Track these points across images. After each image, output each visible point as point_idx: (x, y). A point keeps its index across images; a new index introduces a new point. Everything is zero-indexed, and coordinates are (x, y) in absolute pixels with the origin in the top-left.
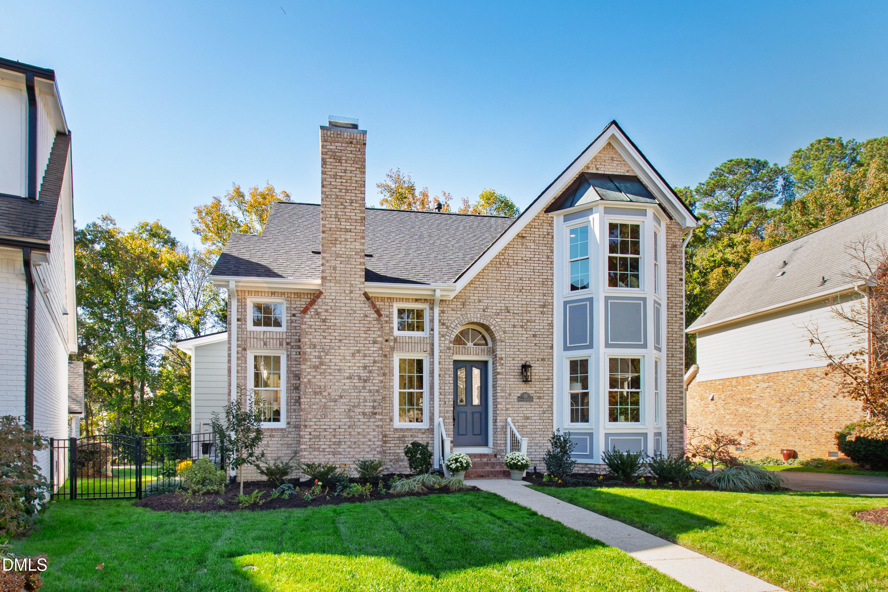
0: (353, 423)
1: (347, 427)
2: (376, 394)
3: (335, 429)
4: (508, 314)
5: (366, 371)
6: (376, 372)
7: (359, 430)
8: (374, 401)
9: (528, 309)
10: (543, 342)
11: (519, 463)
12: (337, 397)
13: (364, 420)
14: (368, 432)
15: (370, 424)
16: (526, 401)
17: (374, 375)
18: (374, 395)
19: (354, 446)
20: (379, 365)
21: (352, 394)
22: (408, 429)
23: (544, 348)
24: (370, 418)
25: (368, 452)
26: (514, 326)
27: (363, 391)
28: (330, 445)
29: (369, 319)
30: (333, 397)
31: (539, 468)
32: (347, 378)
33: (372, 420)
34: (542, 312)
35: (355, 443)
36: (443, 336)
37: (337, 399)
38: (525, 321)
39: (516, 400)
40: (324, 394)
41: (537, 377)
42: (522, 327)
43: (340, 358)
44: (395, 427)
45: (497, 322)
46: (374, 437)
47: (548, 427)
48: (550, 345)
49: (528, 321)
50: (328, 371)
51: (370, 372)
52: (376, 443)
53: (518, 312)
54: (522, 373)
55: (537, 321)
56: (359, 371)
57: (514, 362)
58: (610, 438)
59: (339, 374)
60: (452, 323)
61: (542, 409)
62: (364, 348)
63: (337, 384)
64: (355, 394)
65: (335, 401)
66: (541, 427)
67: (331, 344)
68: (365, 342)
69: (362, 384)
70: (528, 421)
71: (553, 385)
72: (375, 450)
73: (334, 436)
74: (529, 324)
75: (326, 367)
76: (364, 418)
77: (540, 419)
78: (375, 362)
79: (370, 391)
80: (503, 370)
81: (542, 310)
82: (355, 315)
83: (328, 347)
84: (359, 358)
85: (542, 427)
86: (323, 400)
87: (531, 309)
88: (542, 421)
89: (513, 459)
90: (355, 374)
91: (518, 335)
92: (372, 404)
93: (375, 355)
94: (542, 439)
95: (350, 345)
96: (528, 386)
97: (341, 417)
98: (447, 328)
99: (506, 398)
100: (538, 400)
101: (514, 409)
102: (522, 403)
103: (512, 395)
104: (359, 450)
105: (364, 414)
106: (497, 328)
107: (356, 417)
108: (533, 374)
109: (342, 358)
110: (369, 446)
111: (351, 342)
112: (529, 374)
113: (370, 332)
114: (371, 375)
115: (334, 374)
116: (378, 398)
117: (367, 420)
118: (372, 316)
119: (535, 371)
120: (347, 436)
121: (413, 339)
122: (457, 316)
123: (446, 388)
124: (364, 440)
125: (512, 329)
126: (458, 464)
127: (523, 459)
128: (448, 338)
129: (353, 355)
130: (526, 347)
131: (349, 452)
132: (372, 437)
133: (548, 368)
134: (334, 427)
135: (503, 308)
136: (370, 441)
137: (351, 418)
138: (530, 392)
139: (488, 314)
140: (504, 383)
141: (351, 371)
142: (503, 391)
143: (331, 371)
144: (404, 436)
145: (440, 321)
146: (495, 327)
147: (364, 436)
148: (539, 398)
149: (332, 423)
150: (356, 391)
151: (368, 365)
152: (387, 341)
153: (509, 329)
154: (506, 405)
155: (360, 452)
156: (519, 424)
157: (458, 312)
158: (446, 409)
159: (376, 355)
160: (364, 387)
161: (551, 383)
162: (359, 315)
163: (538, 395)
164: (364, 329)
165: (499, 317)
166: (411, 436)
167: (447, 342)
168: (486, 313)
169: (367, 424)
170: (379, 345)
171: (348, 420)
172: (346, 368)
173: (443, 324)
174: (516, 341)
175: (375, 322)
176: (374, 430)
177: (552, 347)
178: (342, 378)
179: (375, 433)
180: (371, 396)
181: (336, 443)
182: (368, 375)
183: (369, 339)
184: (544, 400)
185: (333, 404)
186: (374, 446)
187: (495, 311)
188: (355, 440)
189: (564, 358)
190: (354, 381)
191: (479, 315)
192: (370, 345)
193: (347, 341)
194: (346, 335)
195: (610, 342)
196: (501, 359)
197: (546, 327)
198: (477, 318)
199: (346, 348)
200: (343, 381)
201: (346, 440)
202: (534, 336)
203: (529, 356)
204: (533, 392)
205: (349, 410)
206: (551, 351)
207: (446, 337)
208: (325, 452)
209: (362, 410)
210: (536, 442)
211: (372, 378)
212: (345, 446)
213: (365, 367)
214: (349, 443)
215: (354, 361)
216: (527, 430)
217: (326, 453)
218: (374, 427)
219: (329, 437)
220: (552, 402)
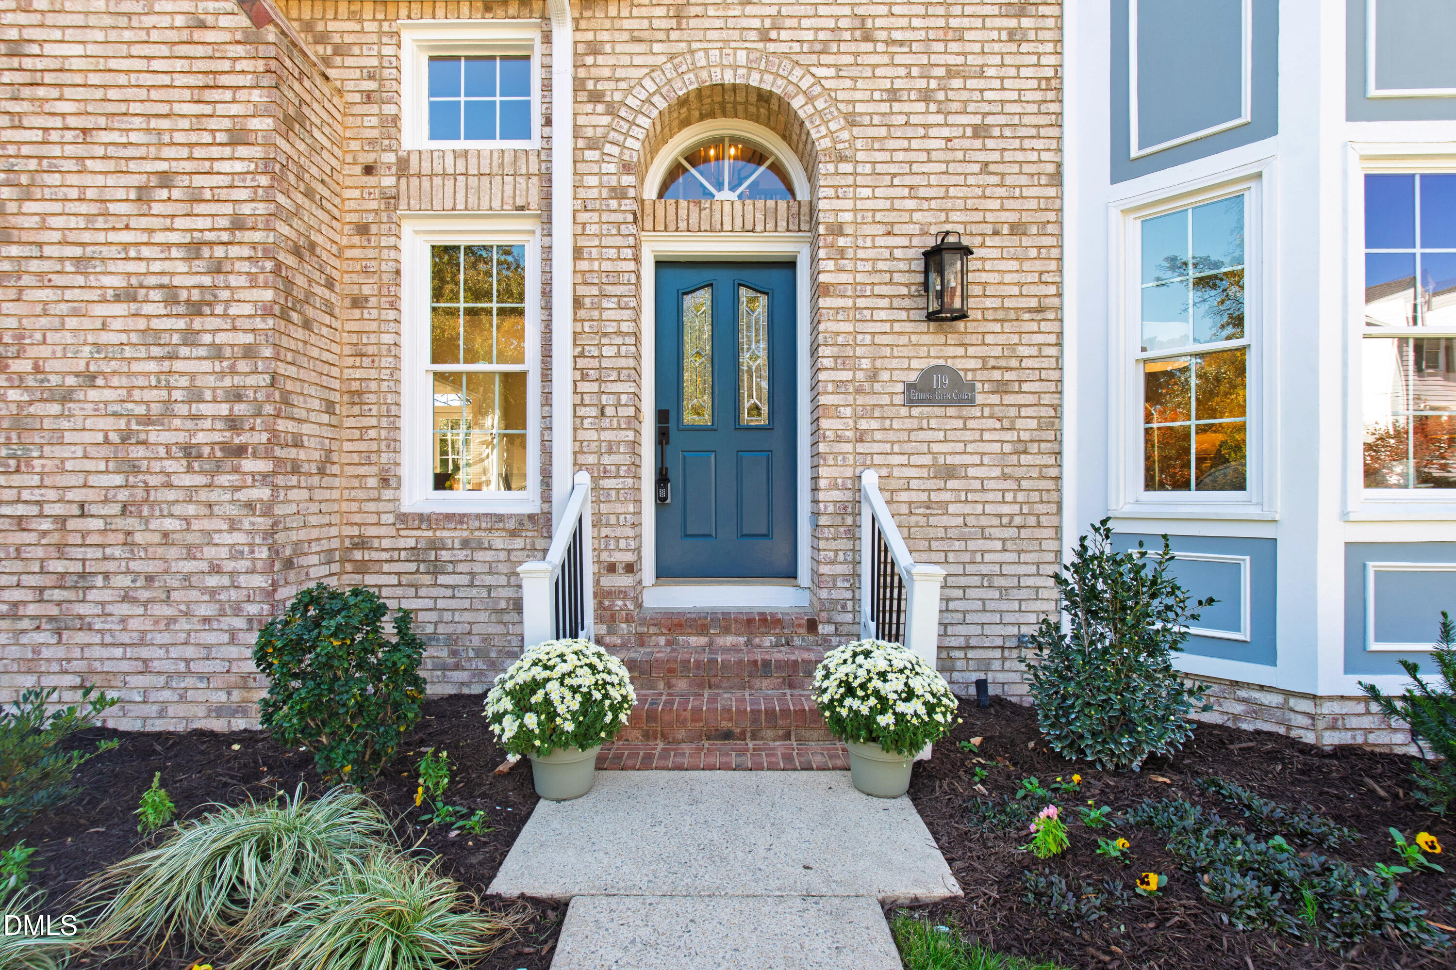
0: (140, 494)
1: (116, 509)
2: (243, 366)
3: (61, 520)
4: (868, 47)
5: (200, 265)
6: (245, 266)
7: (169, 524)
8: (236, 396)
9: (954, 23)
10: (1020, 156)
11: (886, 720)
12: (70, 381)
13: (188, 480)
14: (208, 533)
15: (214, 496)
16: (946, 403)
17: (233, 281)
18: (233, 371)
19: (144, 595)
20: (257, 236)
21: (136, 367)
22: (449, 517)
23: (1024, 180)
24: (218, 470)
25: (206, 620)
26: (893, 95)
27: (184, 351)
28: (41, 590)
29: (210, 36)
30: (54, 380)
31: (1001, 677)
32: (117, 299)
33: (224, 479)
34: (1011, 32)
35: (150, 579)
36: (594, 144)
37: (71, 390)
38: (941, 72)
39: (899, 399)
40: (16, 366)
41: (989, 303)
42: (926, 96)
43: (84, 208)
44: (404, 509)
45: (818, 80)
46: (236, 554)
47: (1041, 508)
48: (1051, 168)
49: (951, 72)
50: (34, 266)
51: (217, 268)
52: (243, 580)
53: (909, 35)
54: (926, 285)
55: (990, 72)
56: (167, 266)
57: (891, 241)
58: (1372, 567)
59: (80, 280)
60: (629, 91)
61: (1012, 436)
62: (189, 166)
63: (71, 323)
64: (152, 366)
65: (66, 397)
66: (1006, 509)
67: (45, 150)
68: (194, 138)
69: (181, 324)
70: (951, 484)
71: (1060, 334)
72: (237, 611)
73: (60, 547)
74: (957, 83)
75: (26, 251)
76: (189, 470)
77: (1005, 477)
78: (238, 224)
79: (217, 353)
80: (844, 278)
81: (1013, 23)
82: (148, 21)
83: (33, 165)
84: (169, 209)
85: (1015, 509)
86: (13, 395)
87: (966, 22)
88: (1010, 484)
89: (850, 691)
90: (152, 281)
91: (909, 132)
92: (224, 409)
93: (237, 194)
94: (1012, 557)
95: (130, 152)
96: (952, 339)
97: (89, 465)
98: (611, 110)
99: (859, 391)
100: (995, 399)
101: (891, 436)
102: (926, 410)
103: (885, 376)
104: (167, 611)
105: (189, 452)
106: (820, 104)
107: (156, 466)
108: (976, 290)
109: (93, 208)
110: (213, 592)
111: (134, 137)
112: (953, 281)
113: (215, 95)
114: (220, 280)
115: (58, 280)
116: (251, 381)
117: (200, 480)
118: (224, 21)
119: (984, 277)
120: (117, 552)
121: (472, 161)
122: (651, 60)
123: (607, 351)
124: (189, 566)
125: (884, 108)
126: (531, 720)
127: (909, 695)
128: (615, 150)
129: (143, 195)
130: (945, 180)
131: (124, 620)
132: (224, 552)
133: (1039, 265)
134: (58, 510)
135: (843, 23)
136: (216, 569)
137: (135, 470)
138: (959, 364)
139: (783, 48)
140: (848, 327)
141: (131, 267)
142: (843, 361)
143: (47, 266)
144: (435, 545)
145: (579, 85)
146: (811, 99)
147: (189, 547)
148: (1001, 388)
149: (52, 495)
150: (156, 351)
151: (210, 236)
152: (369, 170)
153: (870, 108)
154: (856, 418)
155: (172, 620)
156: (914, 496)
157: (657, 47)
158: (607, 436)
159: (243, 194)
160: (190, 337)
161: (1054, 327)
162: (166, 21)
163: (997, 375)
164: (191, 80)
165: (825, 59)
166: (465, 544)
167: (612, 168)
168: (771, 47)
169: (203, 496)
170: (256, 152)
171: (118, 480)
172: (112, 252)
173: (596, 97)
174: (900, 156)
175: (240, 50)
176: (233, 527)
177: (1057, 178)
178: (94, 295)
179: (239, 538)
180: (222, 374)
181: (69, 581)
182: (207, 280)
183: (213, 124)
184: (1021, 399)
185: (55, 408)
186: (233, 594)
187: (809, 36)
188: (150, 567)
189: (1115, 214)
190: (148, 309)
191: (742, 56)
192: (215, 152)
193: (115, 137)
194: (111, 108)
195: (1373, 91)
196: (837, 230)
197: (1029, 96)
198: (735, 67)
199: (111, 166)
200: (100, 310)
201: (111, 566)
202: (980, 132)
203: (955, 216)
204: (972, 364)
205: (126, 437)
206: (1052, 192)
207: (608, 149)
208: (16, 617)
209: (181, 437)
210: (985, 569)
211: (224, 295)
212: (106, 595)
213: (194, 249)
214: (126, 581)
215: (144, 222)
216: (945, 520)
217: (25, 624)
218: (233, 511)
219: (40, 552)
220: (1057, 408)
